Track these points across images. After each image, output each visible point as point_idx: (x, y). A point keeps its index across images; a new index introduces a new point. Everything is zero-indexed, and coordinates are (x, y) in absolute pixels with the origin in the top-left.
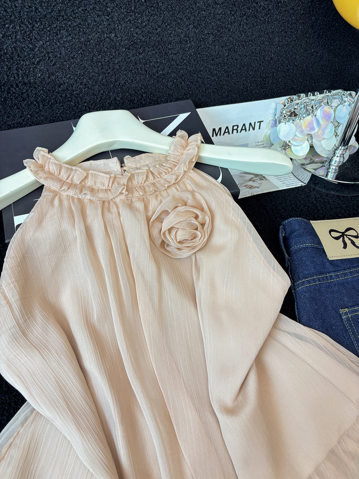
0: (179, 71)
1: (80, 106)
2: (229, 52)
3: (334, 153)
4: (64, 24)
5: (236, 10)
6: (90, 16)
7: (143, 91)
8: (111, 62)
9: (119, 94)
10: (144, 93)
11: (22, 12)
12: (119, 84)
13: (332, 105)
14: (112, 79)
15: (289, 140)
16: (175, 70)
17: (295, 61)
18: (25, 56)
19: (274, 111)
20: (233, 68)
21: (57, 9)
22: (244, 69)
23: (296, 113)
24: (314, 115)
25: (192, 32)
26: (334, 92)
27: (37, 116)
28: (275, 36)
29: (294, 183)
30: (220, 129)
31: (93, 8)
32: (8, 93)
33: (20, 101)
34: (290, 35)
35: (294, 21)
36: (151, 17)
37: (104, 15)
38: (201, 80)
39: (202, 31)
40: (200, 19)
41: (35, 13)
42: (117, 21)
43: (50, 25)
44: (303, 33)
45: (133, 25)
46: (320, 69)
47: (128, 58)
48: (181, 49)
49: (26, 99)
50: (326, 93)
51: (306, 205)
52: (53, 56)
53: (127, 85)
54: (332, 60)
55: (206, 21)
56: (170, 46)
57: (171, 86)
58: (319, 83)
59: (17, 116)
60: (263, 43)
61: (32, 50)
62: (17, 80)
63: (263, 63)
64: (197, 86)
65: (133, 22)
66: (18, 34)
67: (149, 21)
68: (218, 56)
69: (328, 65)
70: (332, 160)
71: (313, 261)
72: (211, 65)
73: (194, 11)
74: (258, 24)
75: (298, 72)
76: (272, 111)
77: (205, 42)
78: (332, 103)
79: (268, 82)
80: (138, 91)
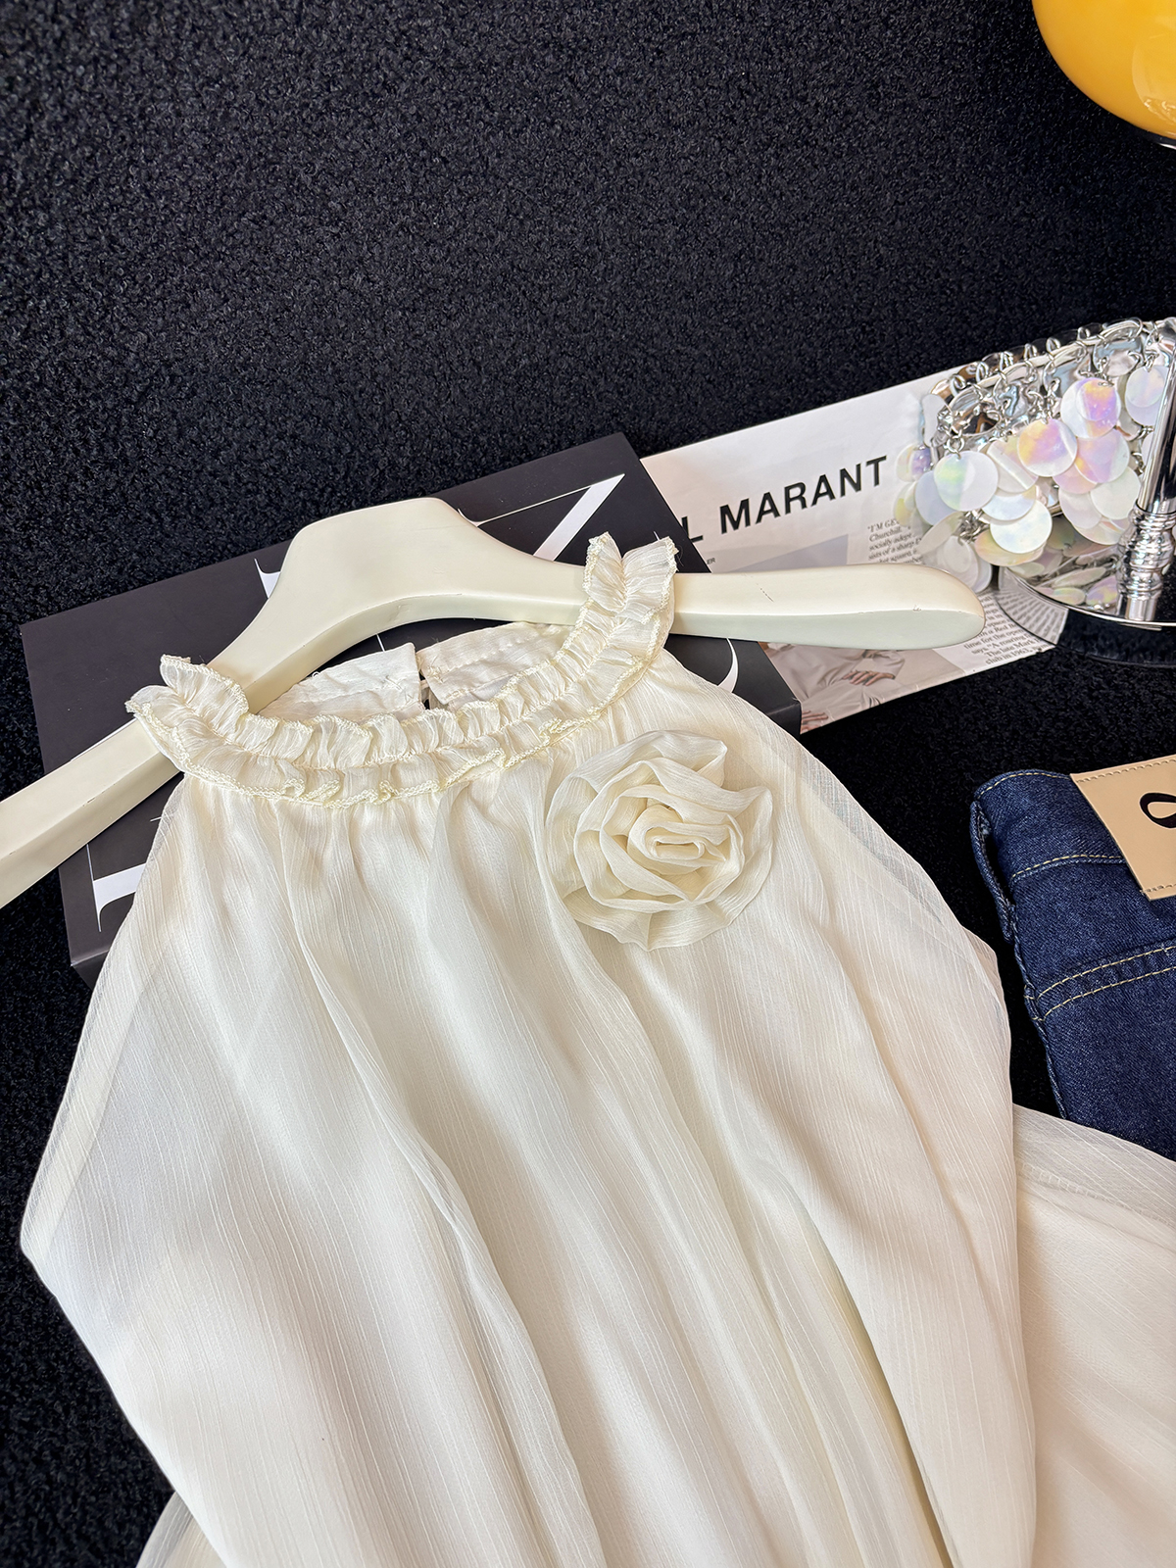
0: (583, 348)
1: (286, 503)
2: (736, 266)
3: (1139, 530)
4: (203, 271)
5: (740, 133)
6: (278, 234)
7: (476, 425)
8: (363, 358)
9: (402, 448)
10: (482, 430)
11: (70, 256)
12: (399, 417)
13: (1108, 373)
14: (375, 407)
15: (979, 507)
16: (568, 348)
17: (962, 254)
18: (100, 385)
19: (917, 420)
20: (759, 311)
21: (176, 230)
22: (794, 306)
23: (990, 416)
24: (1054, 415)
25: (606, 226)
26: (1109, 330)
27: (158, 552)
28: (879, 189)
29: (1012, 648)
30: (745, 504)
31: (286, 209)
32: (64, 498)
33: (103, 517)
34: (932, 178)
35: (937, 132)
36: (468, 204)
37: (321, 223)
38: (658, 363)
39: (639, 218)
40: (627, 182)
41: (108, 253)
42: (364, 235)
43: (161, 282)
44: (973, 162)
45: (416, 237)
46: (1048, 266)
47: (417, 335)
48: (579, 282)
49: (120, 509)
50: (1084, 336)
51: (1057, 716)
52: (183, 370)
53: (422, 416)
54: (1086, 229)
55: (647, 185)
56: (544, 279)
57: (565, 398)
58: (1057, 309)
59: (99, 563)
60: (845, 218)
61: (117, 362)
62: (85, 457)
63: (853, 279)
64: (649, 385)
65: (414, 229)
66: (68, 323)
67: (464, 218)
68: (702, 282)
69: (1077, 249)
70: (1133, 554)
71: (1090, 911)
72: (684, 311)
73: (604, 163)
74: (816, 162)
75: (976, 286)
76: (910, 422)
77: (652, 249)
78: (1108, 368)
79: (882, 335)
80: (461, 427)
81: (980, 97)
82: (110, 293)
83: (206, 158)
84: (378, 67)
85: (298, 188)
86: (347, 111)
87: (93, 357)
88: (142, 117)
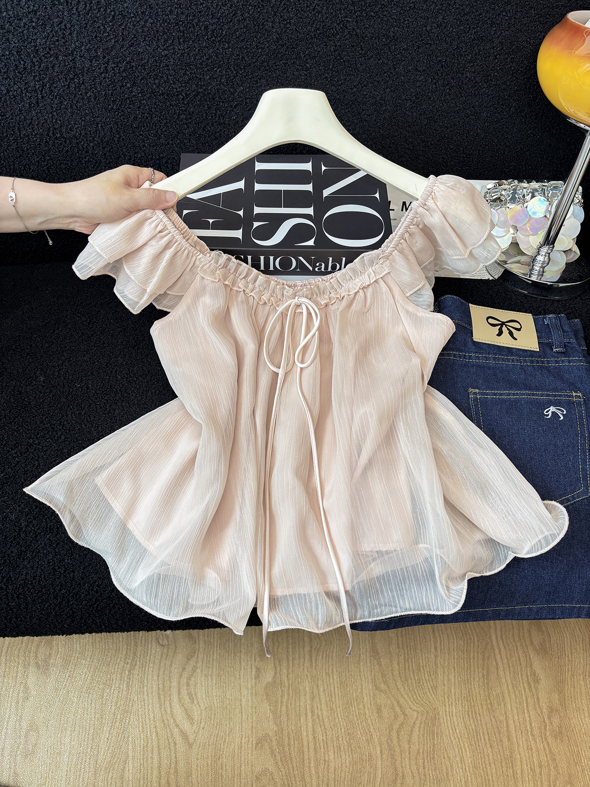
0: (370, 133)
13: (549, 197)
18: (225, 99)
21: (261, 60)
23: (502, 199)
24: (525, 206)
31: (294, 63)
34: (501, 111)
35: (506, 97)
37: (303, 70)
39: (400, 96)
41: (241, 61)
43: (252, 74)
44: (517, 111)
48: (375, 111)
60: (468, 117)
61: (232, 94)
62: (214, 119)
66: (223, 78)
68: (415, 123)
70: (535, 260)
72: (406, 131)
75: (510, 153)
79: (473, 160)
81: (523, 90)
82: (237, 73)
83: (276, 42)
84: (332, 29)
85: (299, 57)
86: (320, 39)
87: (226, 90)
88: (262, 25)
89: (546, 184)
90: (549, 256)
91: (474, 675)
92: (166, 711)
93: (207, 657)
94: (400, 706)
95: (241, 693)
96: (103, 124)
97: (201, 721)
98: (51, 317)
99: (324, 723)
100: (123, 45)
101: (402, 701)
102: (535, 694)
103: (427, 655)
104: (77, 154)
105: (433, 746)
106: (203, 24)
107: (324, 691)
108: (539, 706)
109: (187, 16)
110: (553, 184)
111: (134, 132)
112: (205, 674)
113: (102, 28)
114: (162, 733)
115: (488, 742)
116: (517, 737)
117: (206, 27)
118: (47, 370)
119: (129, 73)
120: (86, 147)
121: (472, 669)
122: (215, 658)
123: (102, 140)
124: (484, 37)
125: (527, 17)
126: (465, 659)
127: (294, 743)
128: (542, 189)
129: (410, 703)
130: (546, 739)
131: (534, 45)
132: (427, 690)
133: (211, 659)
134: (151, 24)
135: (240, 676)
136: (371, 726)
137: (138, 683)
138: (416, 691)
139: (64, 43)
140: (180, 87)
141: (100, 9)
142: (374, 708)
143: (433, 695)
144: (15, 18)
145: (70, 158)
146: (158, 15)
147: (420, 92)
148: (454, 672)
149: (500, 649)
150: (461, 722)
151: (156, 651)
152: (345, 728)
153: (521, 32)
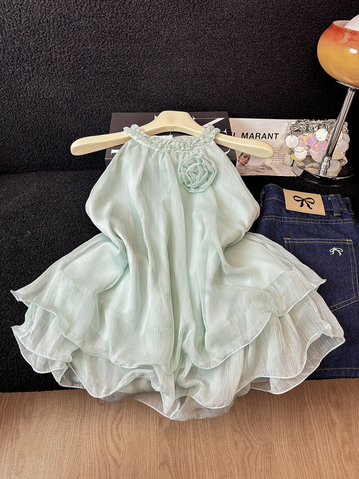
3: (323, 160)
6: (174, 57)
7: (199, 102)
8: (182, 83)
12: (185, 96)
13: (328, 128)
15: (293, 147)
18: (138, 75)
19: (287, 128)
20: (258, 96)
23: (300, 130)
25: (232, 72)
27: (137, 108)
30: (247, 134)
31: (176, 54)
35: (300, 71)
36: (208, 61)
38: (236, 100)
39: (238, 72)
42: (188, 62)
43: (153, 60)
48: (224, 81)
49: (133, 98)
52: (152, 76)
55: (241, 66)
56: (218, 78)
60: (279, 83)
61: (142, 72)
64: (233, 104)
65: (197, 63)
66: (136, 63)
67: (206, 63)
68: (248, 87)
70: (321, 165)
76: (285, 128)
77: (239, 78)
79: (282, 108)
80: (196, 102)
81: (310, 67)
82: (144, 60)
83: (166, 42)
84: (198, 34)
85: (180, 51)
86: (191, 40)
88: (158, 33)
89: (326, 121)
90: (329, 162)
91: (295, 421)
92: (104, 445)
93: (129, 412)
94: (249, 441)
95: (150, 434)
96: (68, 91)
97: (125, 452)
98: (36, 200)
99: (202, 453)
100: (79, 45)
101: (250, 438)
102: (333, 433)
103: (265, 409)
104: (52, 108)
105: (271, 466)
106: (124, 33)
107: (202, 432)
108: (336, 440)
109: (115, 28)
110: (331, 121)
111: (85, 95)
112: (128, 422)
113: (67, 35)
114: (101, 459)
115: (305, 464)
116: (323, 460)
117: (126, 35)
118: (33, 230)
119: (83, 61)
120: (58, 104)
121: (294, 418)
122: (134, 412)
123: (66, 99)
124: (286, 36)
125: (310, 25)
126: (289, 412)
127: (184, 465)
128: (324, 124)
129: (255, 440)
130: (341, 461)
131: (315, 41)
132: (266, 431)
133: (131, 413)
134: (95, 33)
135: (149, 423)
136: (231, 454)
137: (86, 428)
138: (259, 432)
139: (45, 44)
140: (111, 69)
141: (66, 25)
142: (233, 443)
143: (270, 434)
144: (18, 31)
145: (48, 110)
146: (99, 28)
147: (250, 69)
148: (282, 419)
149: (310, 405)
150: (288, 451)
151: (97, 408)
152: (215, 456)
153: (307, 34)
